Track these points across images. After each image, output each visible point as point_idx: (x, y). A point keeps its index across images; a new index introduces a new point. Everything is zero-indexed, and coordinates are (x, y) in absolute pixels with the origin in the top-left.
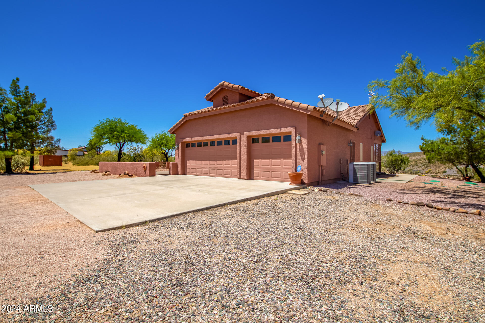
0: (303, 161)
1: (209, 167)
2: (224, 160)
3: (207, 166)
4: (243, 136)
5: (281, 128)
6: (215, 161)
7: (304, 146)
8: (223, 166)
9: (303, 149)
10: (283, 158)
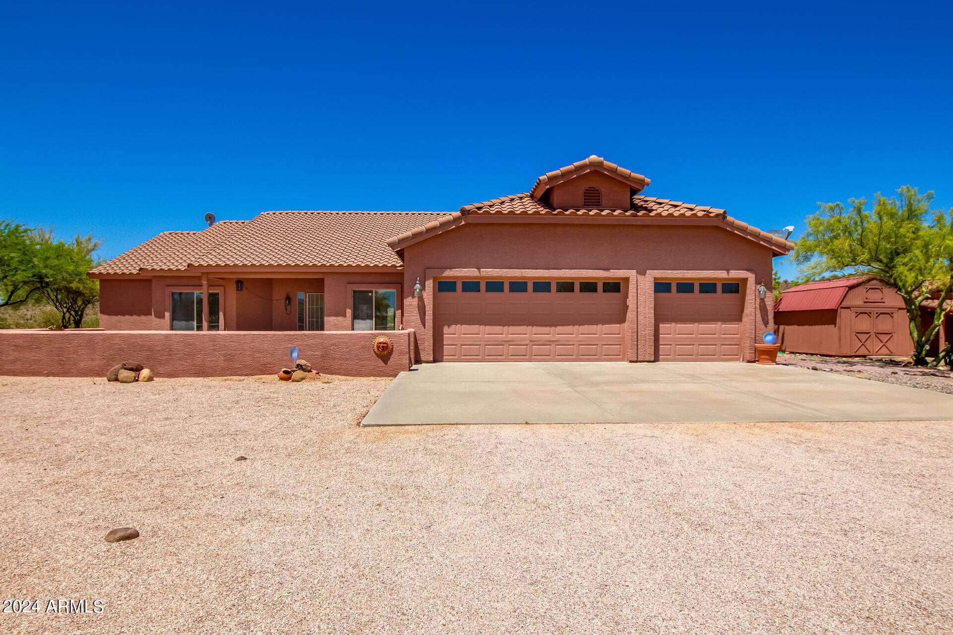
0: (766, 327)
1: (530, 341)
2: (580, 325)
3: (525, 338)
4: (642, 277)
5: (728, 270)
6: (551, 326)
7: (767, 303)
8: (577, 336)
9: (766, 308)
10: (721, 322)
